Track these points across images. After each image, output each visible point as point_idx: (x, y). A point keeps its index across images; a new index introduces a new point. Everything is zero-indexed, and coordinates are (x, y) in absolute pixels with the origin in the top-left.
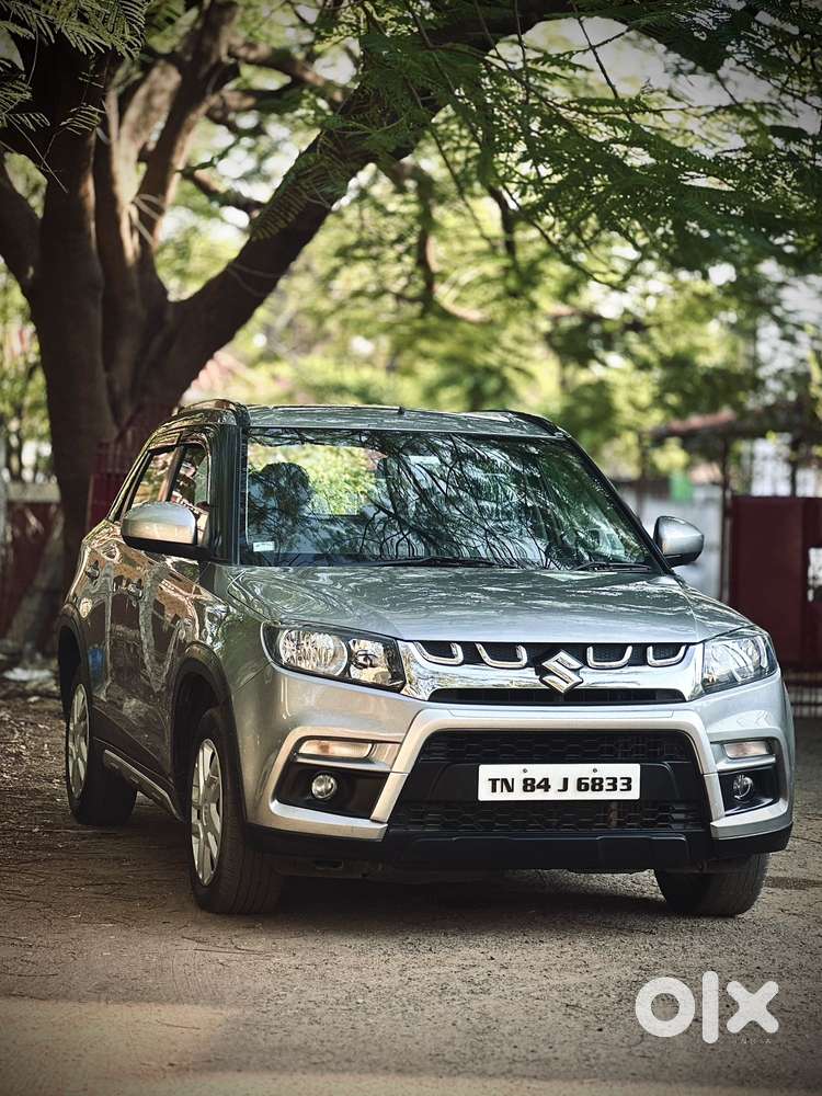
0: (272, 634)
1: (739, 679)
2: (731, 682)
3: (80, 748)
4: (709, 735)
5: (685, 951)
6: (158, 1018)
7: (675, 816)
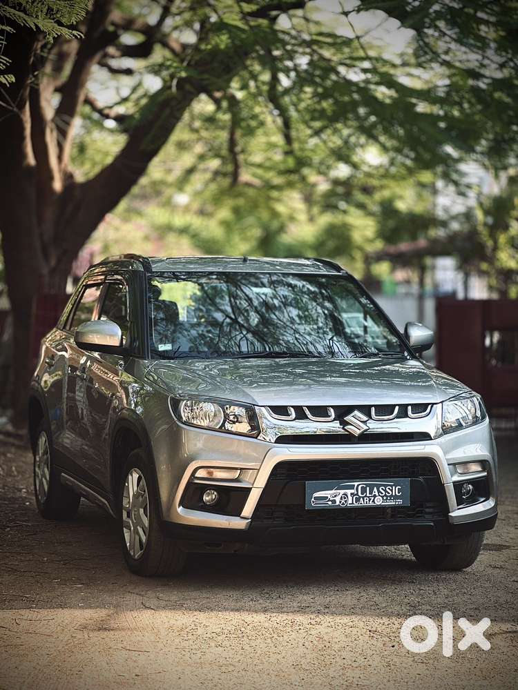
0: (176, 403)
1: (464, 424)
2: (460, 426)
3: (43, 471)
4: (447, 460)
5: (435, 594)
6: (122, 645)
7: (427, 510)
